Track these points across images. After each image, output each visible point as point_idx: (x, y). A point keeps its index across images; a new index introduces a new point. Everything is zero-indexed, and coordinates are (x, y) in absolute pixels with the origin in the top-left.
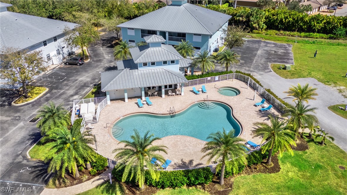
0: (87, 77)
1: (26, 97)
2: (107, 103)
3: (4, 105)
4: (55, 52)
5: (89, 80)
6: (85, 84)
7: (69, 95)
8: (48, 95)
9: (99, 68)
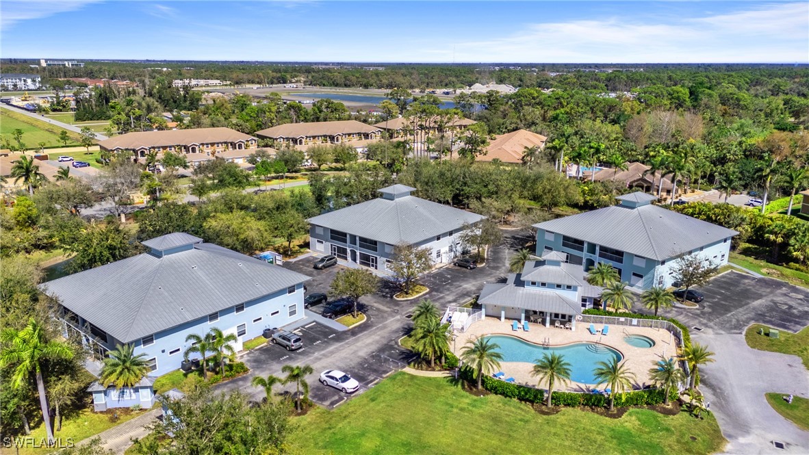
0: (474, 285)
1: (407, 293)
2: (481, 317)
3: (387, 297)
4: (447, 249)
5: (474, 288)
6: (468, 292)
7: (447, 300)
8: (427, 296)
9: (491, 277)
